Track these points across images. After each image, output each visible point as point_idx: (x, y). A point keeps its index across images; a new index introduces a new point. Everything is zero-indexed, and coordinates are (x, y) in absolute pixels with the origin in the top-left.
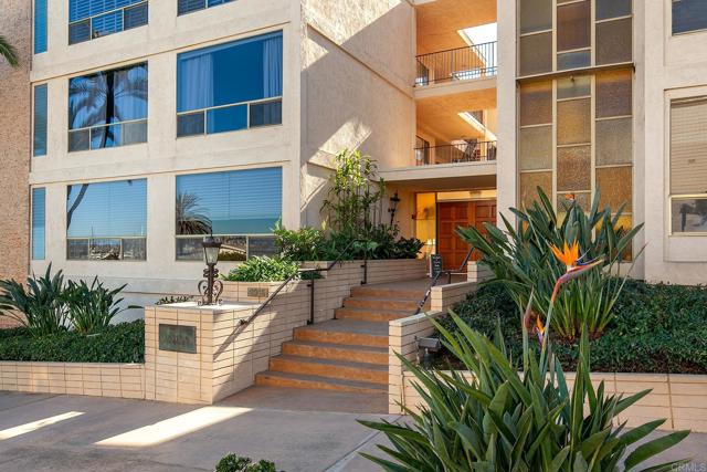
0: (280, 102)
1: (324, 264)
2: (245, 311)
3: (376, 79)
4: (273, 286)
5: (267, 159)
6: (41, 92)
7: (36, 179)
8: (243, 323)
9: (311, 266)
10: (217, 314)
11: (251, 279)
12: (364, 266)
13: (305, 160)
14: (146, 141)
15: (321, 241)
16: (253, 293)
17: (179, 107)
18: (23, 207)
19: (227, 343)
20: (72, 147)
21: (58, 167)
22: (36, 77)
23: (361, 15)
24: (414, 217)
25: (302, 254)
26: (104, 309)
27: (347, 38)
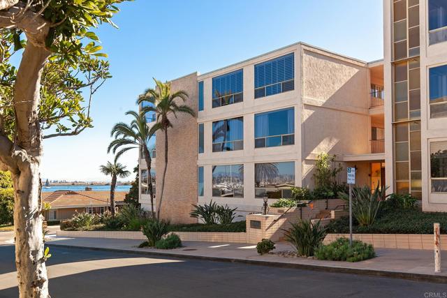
0: (294, 135)
1: (307, 201)
2: (276, 217)
3: (342, 113)
4: (285, 209)
5: (289, 158)
6: (202, 127)
7: (200, 163)
8: (275, 221)
9: (302, 202)
10: (267, 217)
11: (279, 206)
12: (327, 202)
13: (303, 159)
14: (242, 149)
15: (307, 193)
16: (279, 211)
17: (255, 136)
18: (195, 175)
19: (270, 226)
20: (214, 150)
21: (209, 159)
22: (199, 121)
23: (333, 88)
24: (370, 175)
25: (299, 198)
26: (230, 216)
27: (324, 101)
